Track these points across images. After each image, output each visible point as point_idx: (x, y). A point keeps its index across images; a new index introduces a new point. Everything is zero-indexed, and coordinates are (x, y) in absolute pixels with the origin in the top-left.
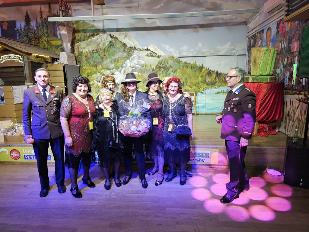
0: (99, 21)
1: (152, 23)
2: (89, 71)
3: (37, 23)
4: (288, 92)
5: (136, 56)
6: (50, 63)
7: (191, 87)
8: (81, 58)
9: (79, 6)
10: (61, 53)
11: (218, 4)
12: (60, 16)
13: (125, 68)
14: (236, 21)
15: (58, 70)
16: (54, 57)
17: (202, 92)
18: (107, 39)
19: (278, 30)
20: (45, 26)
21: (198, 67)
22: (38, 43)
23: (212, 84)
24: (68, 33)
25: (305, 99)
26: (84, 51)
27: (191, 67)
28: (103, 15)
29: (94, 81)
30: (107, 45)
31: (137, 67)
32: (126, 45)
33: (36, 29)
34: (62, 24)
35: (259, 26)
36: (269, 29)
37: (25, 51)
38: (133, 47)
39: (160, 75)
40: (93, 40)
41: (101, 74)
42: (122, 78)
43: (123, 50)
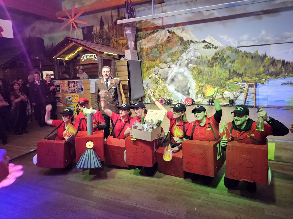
0: (159, 18)
1: (210, 14)
2: (149, 66)
3: (108, 26)
5: (192, 48)
6: (117, 59)
7: (251, 78)
8: (142, 54)
9: (142, 7)
10: (126, 50)
12: (126, 18)
13: (181, 61)
15: (123, 65)
16: (121, 54)
17: (263, 83)
18: (165, 35)
20: (115, 28)
21: (260, 56)
22: (109, 43)
23: (277, 75)
24: (133, 32)
26: (145, 47)
27: (251, 56)
28: (162, 13)
29: (152, 74)
30: (165, 40)
31: (193, 59)
32: (183, 39)
33: (108, 31)
34: (127, 25)
37: (98, 50)
38: (190, 40)
39: (216, 66)
40: (153, 37)
41: (159, 67)
42: (177, 71)
43: (180, 44)
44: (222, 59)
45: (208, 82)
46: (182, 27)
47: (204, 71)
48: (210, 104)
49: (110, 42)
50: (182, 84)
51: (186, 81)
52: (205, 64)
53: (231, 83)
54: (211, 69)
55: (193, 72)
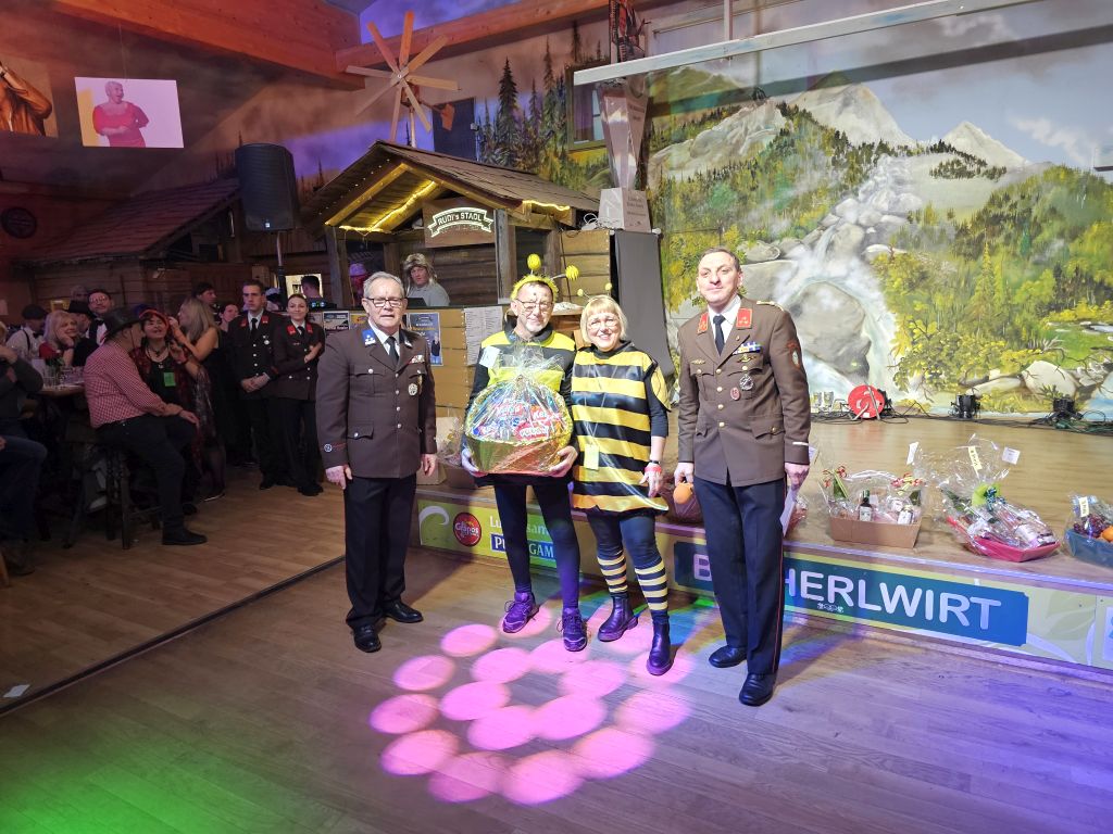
2: (694, 251)
3: (534, 97)
5: (884, 178)
6: (569, 228)
8: (666, 204)
9: (671, 15)
10: (605, 192)
12: (608, 62)
13: (835, 231)
15: (592, 250)
16: (584, 208)
18: (767, 123)
20: (558, 105)
22: (533, 166)
24: (633, 118)
26: (679, 177)
28: (759, 32)
30: (765, 147)
31: (888, 223)
32: (845, 138)
33: (531, 119)
34: (612, 89)
38: (876, 145)
39: (993, 251)
40: (715, 135)
42: (817, 272)
43: (830, 160)
44: (1020, 222)
45: (957, 321)
46: (843, 87)
47: (936, 272)
48: (961, 416)
49: (538, 162)
50: (835, 329)
51: (855, 312)
52: (944, 246)
53: (1064, 327)
54: (972, 264)
55: (886, 275)
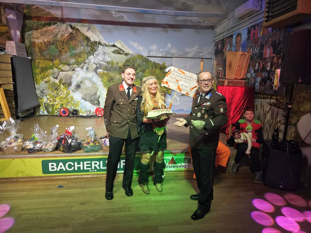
0: (57, 8)
1: (119, 17)
2: (44, 66)
4: (258, 96)
5: (100, 51)
8: (33, 50)
11: (189, 5)
13: (88, 64)
14: (203, 24)
15: (3, 61)
18: (66, 29)
19: (248, 36)
24: (18, 18)
25: (277, 104)
26: (37, 41)
27: (159, 67)
29: (50, 77)
30: (66, 37)
31: (102, 64)
32: (89, 38)
34: (9, 7)
35: (227, 31)
36: (239, 35)
38: (98, 42)
41: (59, 69)
42: (84, 76)
43: (86, 44)
46: (88, 24)
47: (115, 78)
50: (90, 92)
51: (95, 88)
52: (116, 71)
55: (103, 78)
